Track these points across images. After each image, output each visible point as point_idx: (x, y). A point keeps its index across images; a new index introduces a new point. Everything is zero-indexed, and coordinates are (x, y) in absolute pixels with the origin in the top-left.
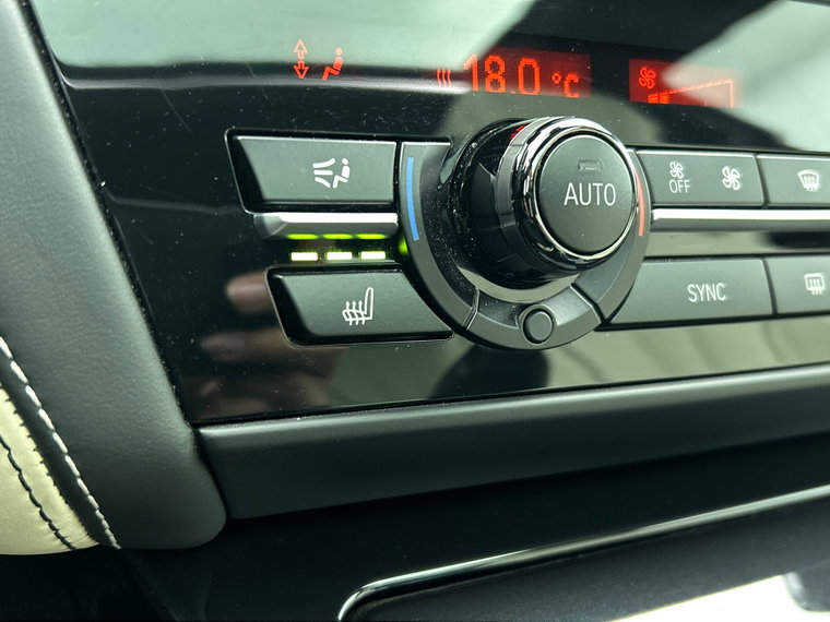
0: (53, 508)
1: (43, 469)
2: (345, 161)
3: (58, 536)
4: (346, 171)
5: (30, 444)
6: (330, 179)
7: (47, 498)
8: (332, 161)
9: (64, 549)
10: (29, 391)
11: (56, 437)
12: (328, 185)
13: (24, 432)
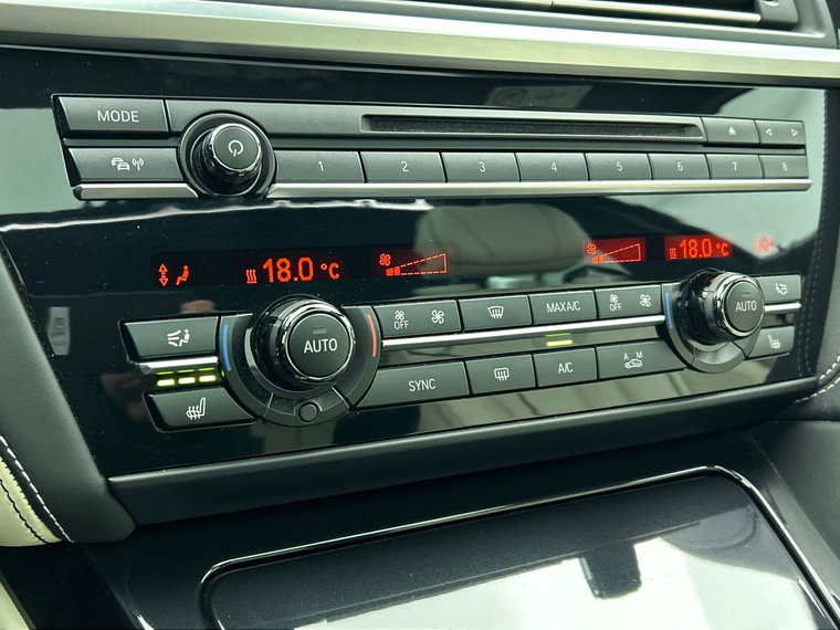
0: (32, 522)
1: (26, 501)
2: (186, 331)
3: (36, 536)
4: (187, 337)
5: (19, 489)
6: (177, 342)
7: (29, 516)
8: (179, 332)
9: (41, 543)
10: (17, 462)
11: (32, 485)
12: (176, 345)
13: (15, 483)
